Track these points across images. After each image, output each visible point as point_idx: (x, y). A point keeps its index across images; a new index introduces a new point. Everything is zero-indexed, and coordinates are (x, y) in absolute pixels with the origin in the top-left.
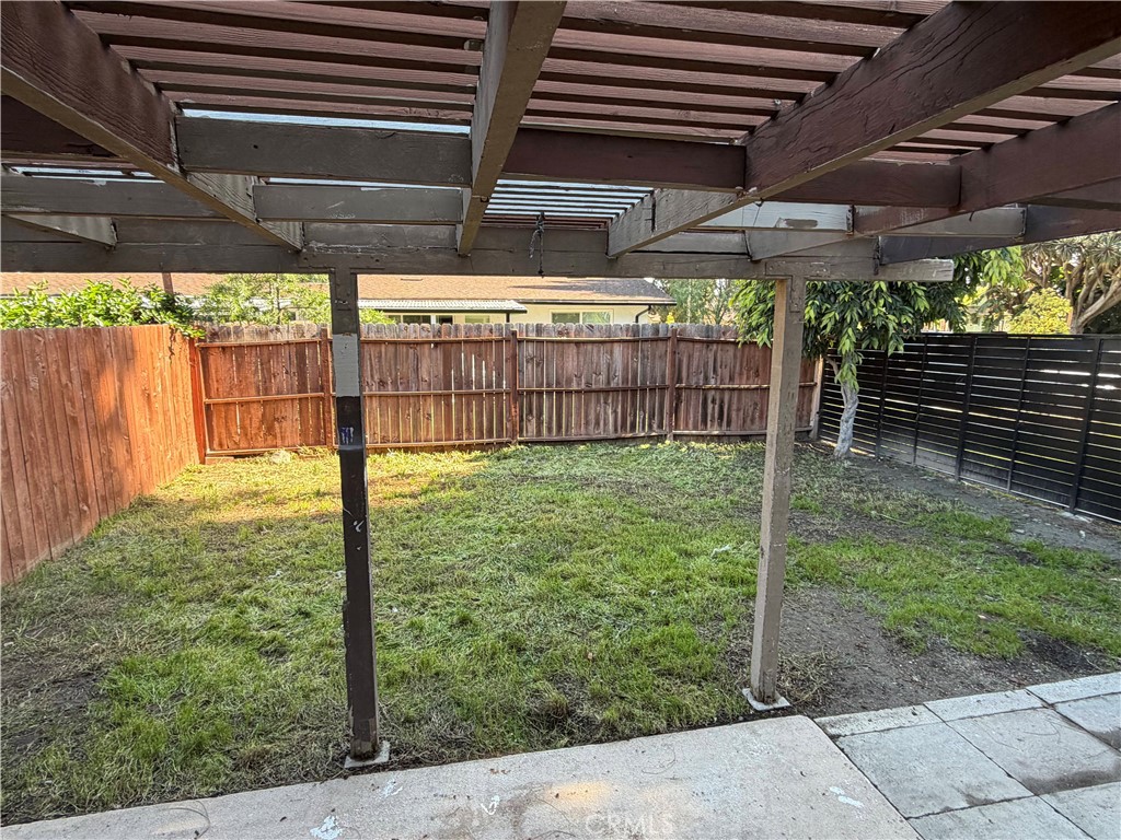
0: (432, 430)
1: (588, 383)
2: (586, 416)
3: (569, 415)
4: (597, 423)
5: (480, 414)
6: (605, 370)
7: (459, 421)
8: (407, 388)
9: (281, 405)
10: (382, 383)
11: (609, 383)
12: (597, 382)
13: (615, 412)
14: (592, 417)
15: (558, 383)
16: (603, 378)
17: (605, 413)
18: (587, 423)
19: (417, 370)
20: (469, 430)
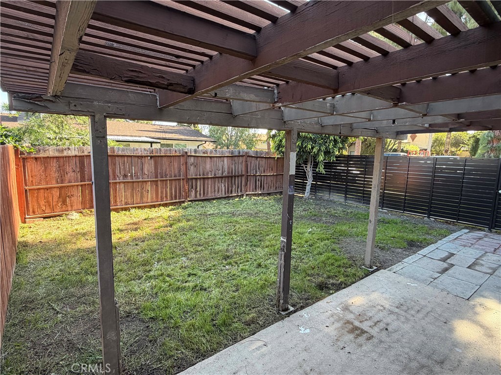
0: (149, 197)
2: (214, 188)
3: (208, 188)
4: (218, 191)
5: (171, 189)
7: (162, 193)
8: (138, 178)
9: (70, 189)
10: (125, 176)
11: (222, 174)
12: (218, 174)
13: (225, 186)
14: (216, 188)
15: (203, 175)
16: (220, 172)
17: (221, 187)
18: (215, 191)
19: (142, 169)
20: (166, 197)
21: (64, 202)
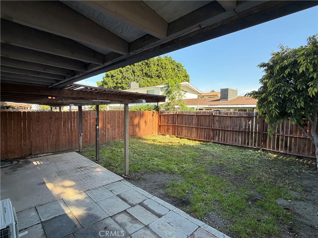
0: (194, 135)
1: (233, 129)
2: (232, 138)
3: (227, 137)
4: (236, 141)
5: (204, 133)
6: (239, 125)
7: (200, 134)
8: (190, 125)
9: (170, 126)
10: (186, 124)
11: (240, 129)
12: (236, 128)
13: (242, 138)
14: (234, 138)
15: (224, 128)
16: (238, 127)
17: (239, 138)
18: (232, 140)
19: (192, 121)
20: (202, 137)
21: (168, 131)
